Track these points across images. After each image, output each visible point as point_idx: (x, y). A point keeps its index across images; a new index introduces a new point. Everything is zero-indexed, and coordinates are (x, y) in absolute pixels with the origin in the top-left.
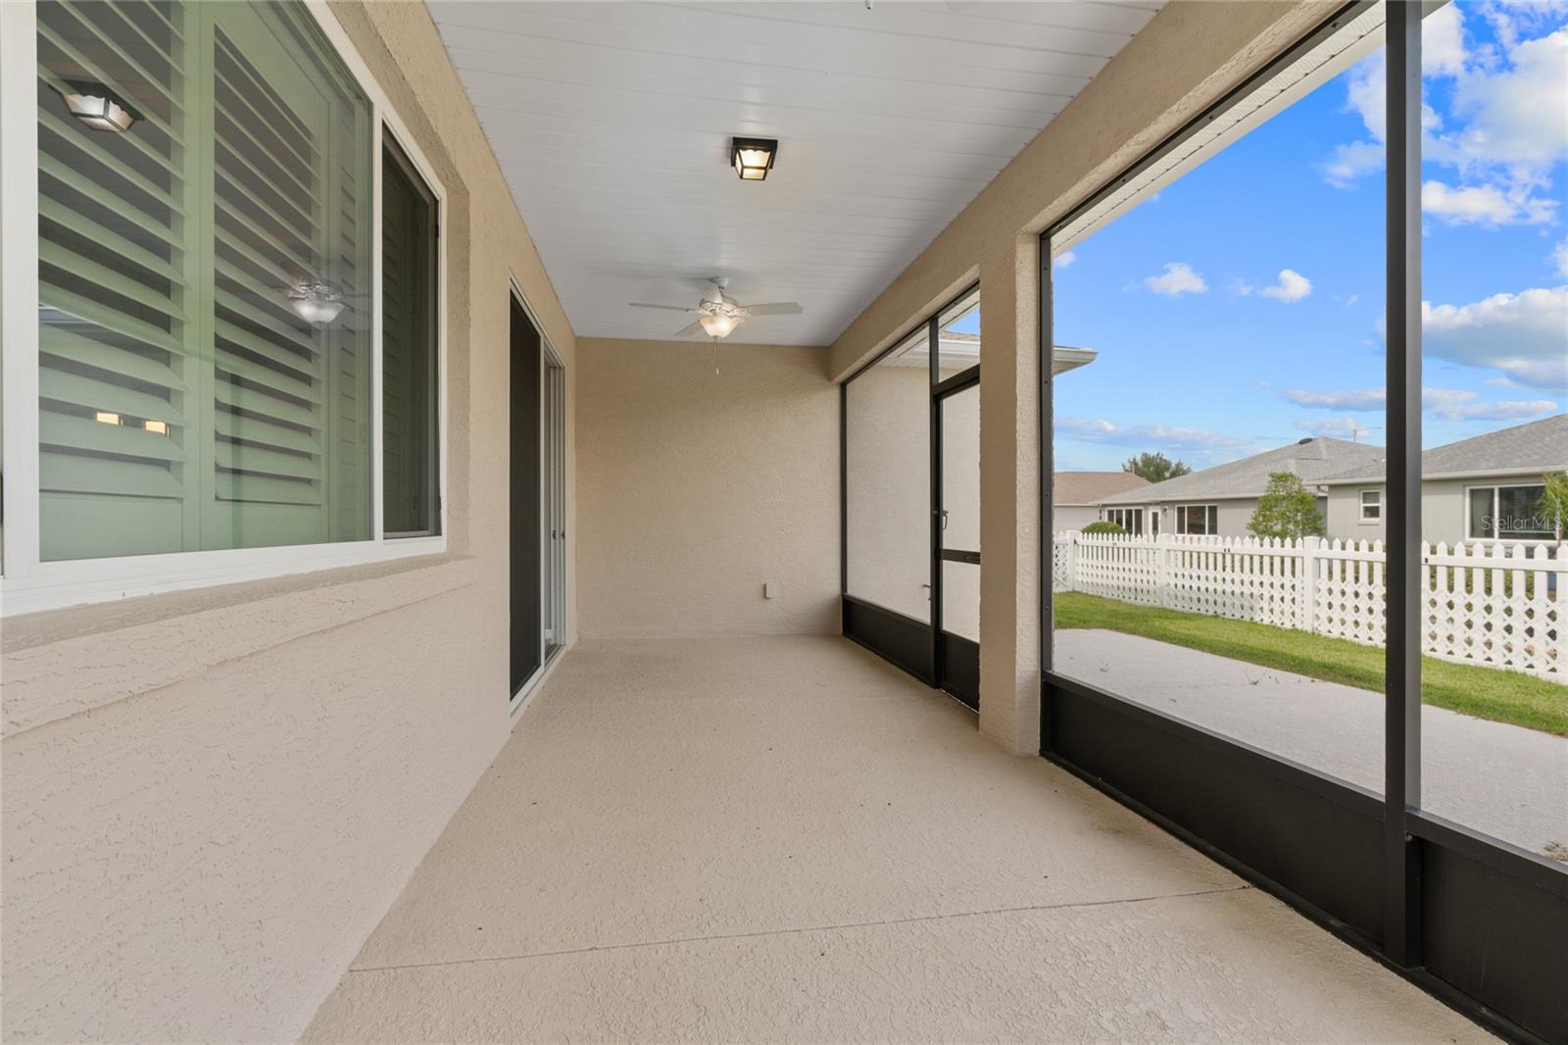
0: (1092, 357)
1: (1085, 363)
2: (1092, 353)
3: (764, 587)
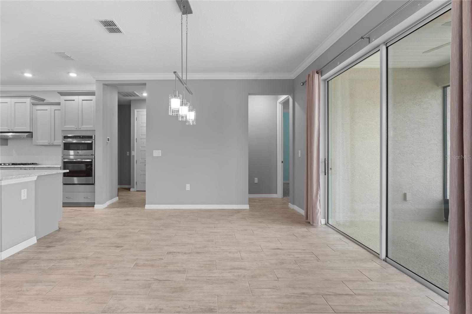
3: (405, 195)
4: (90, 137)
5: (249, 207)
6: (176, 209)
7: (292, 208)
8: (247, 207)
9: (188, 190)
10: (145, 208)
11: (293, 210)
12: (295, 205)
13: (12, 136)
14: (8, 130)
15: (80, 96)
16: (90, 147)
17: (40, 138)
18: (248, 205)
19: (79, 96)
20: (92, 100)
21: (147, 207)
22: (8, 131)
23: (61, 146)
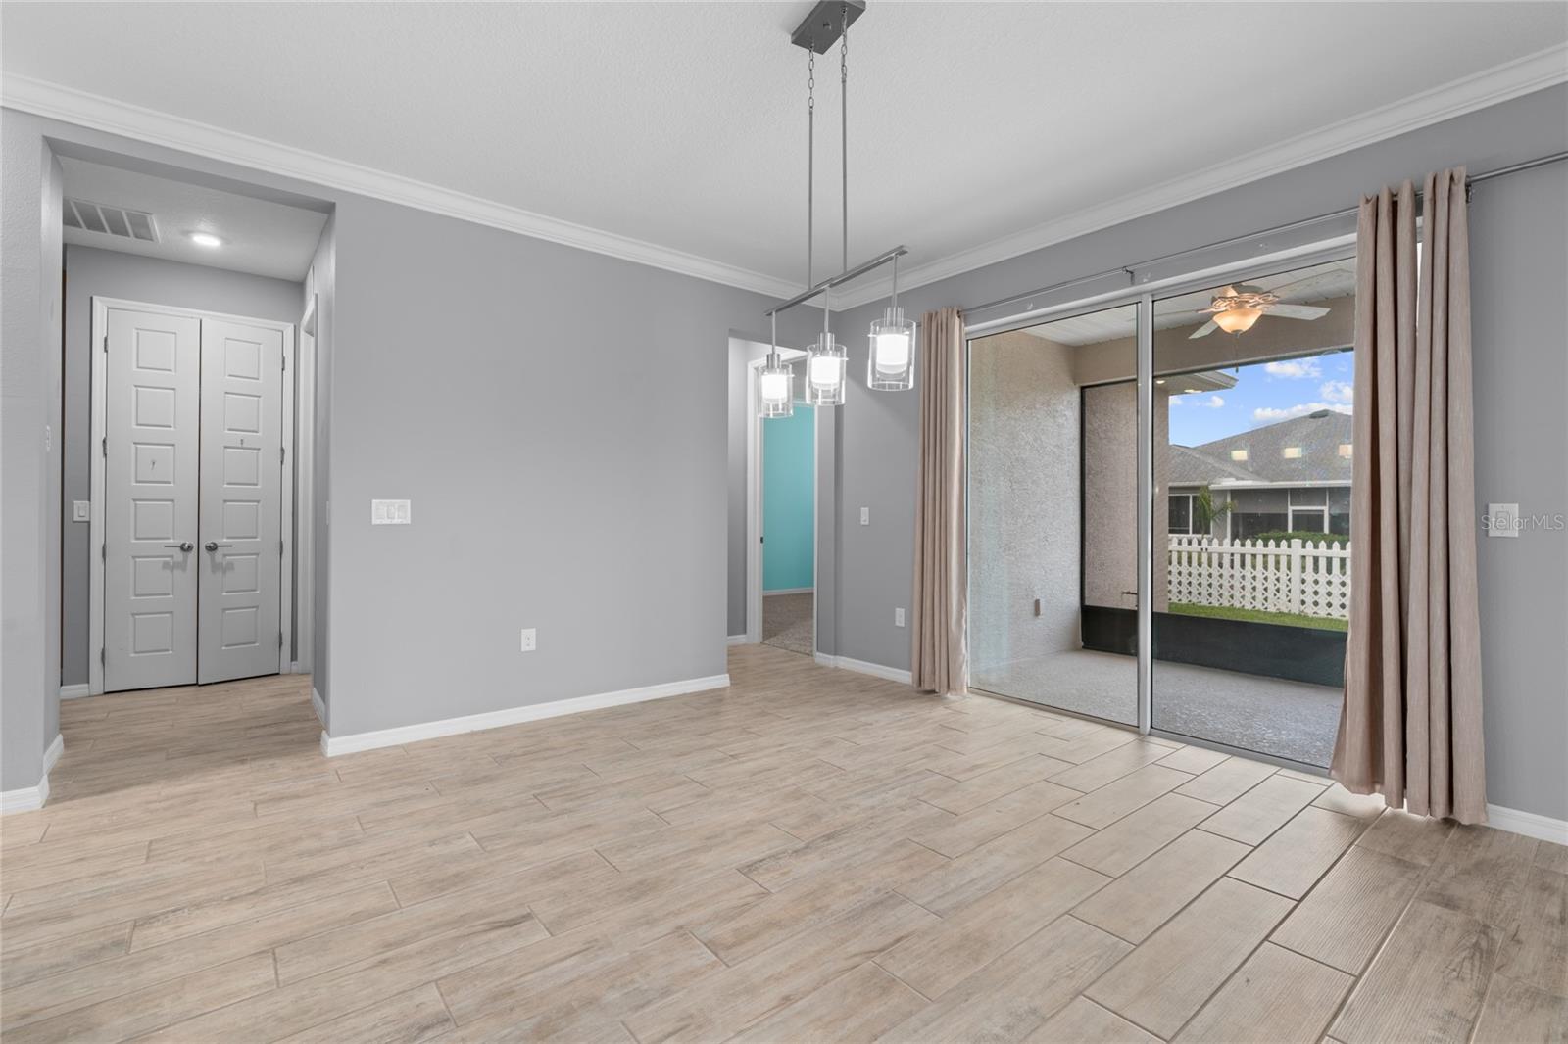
0: (1232, 382)
1: (1227, 388)
2: (1232, 378)
3: (1037, 603)
5: (731, 679)
7: (832, 666)
8: (722, 680)
9: (528, 649)
10: (322, 754)
11: (836, 669)
12: (842, 655)
18: (727, 675)
21: (335, 746)
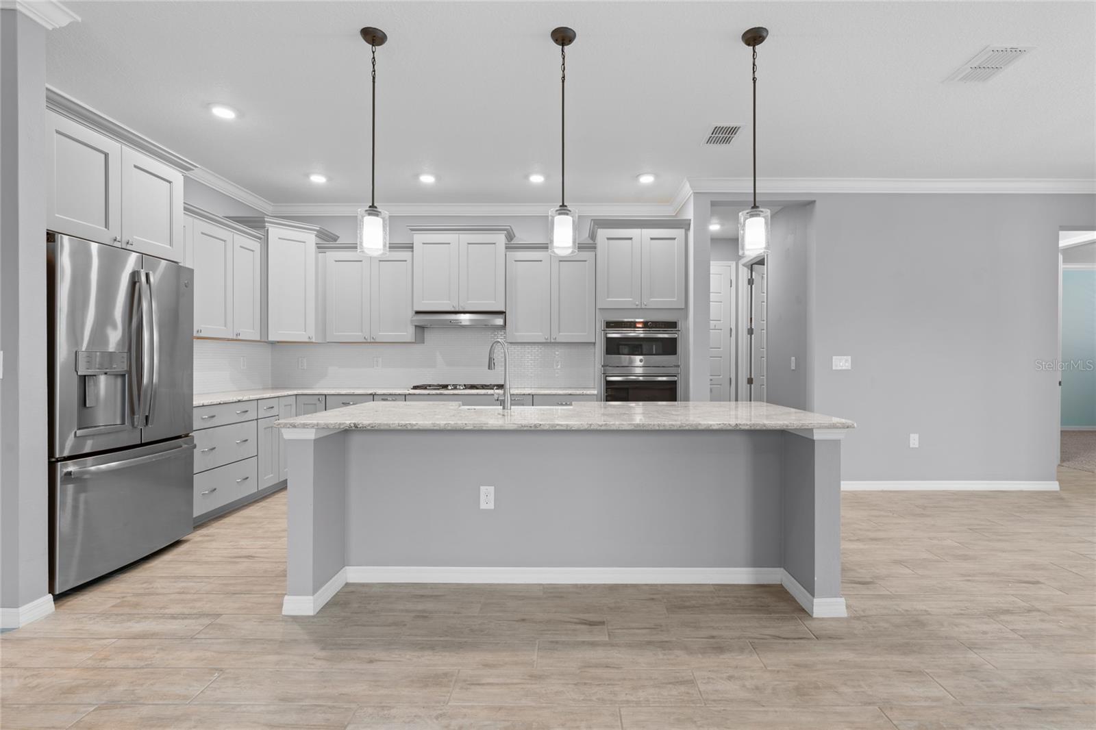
4: (672, 325)
6: (891, 492)
13: (471, 320)
14: (453, 307)
15: (644, 228)
16: (670, 347)
17: (523, 326)
19: (643, 230)
20: (675, 239)
22: (453, 310)
23: (598, 345)
